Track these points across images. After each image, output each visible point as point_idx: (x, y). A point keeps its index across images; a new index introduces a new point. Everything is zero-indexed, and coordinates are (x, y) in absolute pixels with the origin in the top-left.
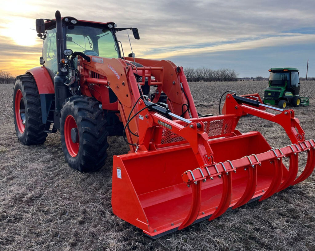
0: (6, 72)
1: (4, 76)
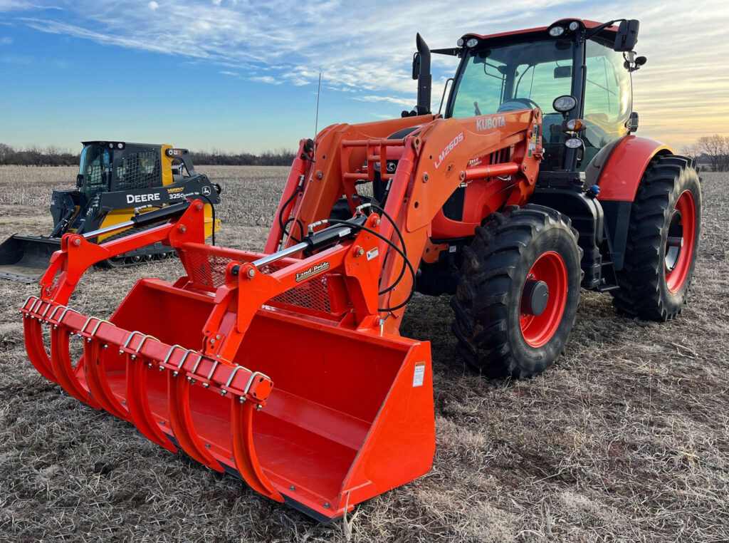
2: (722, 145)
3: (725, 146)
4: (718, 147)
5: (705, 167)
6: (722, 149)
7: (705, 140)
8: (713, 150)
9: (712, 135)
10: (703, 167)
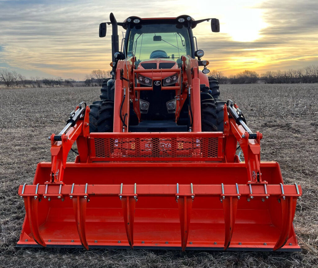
0: (219, 72)
1: (216, 76)
2: (102, 74)
3: (103, 75)
4: (100, 75)
5: (97, 84)
6: (102, 76)
7: (94, 72)
8: (99, 76)
9: (97, 70)
10: (96, 84)
